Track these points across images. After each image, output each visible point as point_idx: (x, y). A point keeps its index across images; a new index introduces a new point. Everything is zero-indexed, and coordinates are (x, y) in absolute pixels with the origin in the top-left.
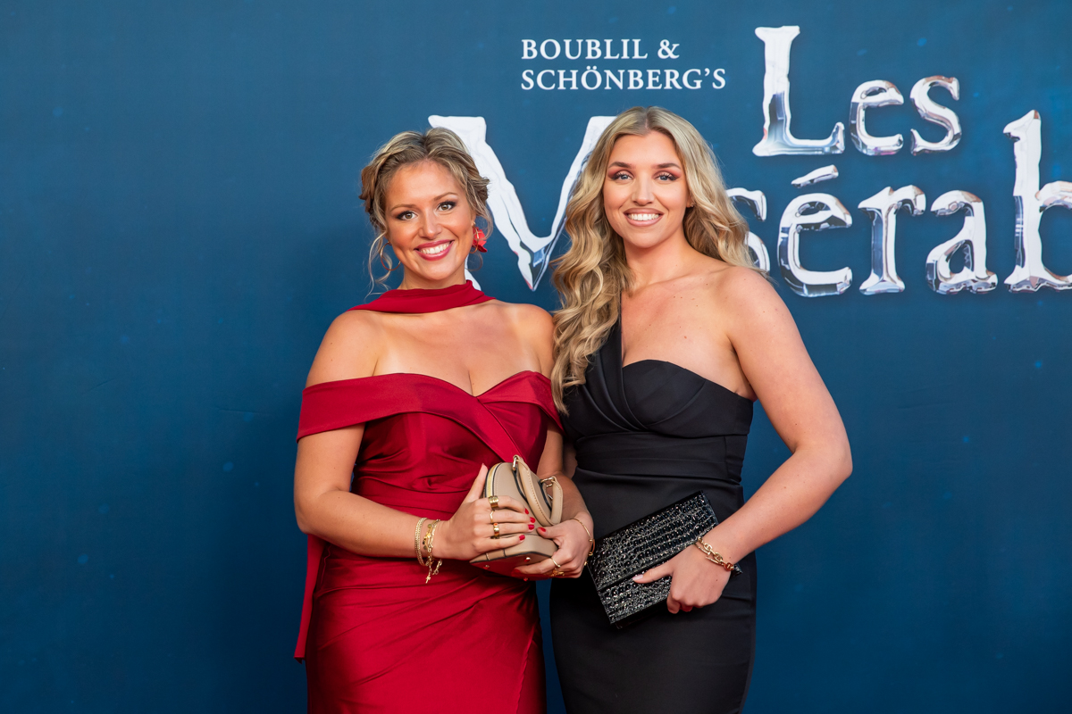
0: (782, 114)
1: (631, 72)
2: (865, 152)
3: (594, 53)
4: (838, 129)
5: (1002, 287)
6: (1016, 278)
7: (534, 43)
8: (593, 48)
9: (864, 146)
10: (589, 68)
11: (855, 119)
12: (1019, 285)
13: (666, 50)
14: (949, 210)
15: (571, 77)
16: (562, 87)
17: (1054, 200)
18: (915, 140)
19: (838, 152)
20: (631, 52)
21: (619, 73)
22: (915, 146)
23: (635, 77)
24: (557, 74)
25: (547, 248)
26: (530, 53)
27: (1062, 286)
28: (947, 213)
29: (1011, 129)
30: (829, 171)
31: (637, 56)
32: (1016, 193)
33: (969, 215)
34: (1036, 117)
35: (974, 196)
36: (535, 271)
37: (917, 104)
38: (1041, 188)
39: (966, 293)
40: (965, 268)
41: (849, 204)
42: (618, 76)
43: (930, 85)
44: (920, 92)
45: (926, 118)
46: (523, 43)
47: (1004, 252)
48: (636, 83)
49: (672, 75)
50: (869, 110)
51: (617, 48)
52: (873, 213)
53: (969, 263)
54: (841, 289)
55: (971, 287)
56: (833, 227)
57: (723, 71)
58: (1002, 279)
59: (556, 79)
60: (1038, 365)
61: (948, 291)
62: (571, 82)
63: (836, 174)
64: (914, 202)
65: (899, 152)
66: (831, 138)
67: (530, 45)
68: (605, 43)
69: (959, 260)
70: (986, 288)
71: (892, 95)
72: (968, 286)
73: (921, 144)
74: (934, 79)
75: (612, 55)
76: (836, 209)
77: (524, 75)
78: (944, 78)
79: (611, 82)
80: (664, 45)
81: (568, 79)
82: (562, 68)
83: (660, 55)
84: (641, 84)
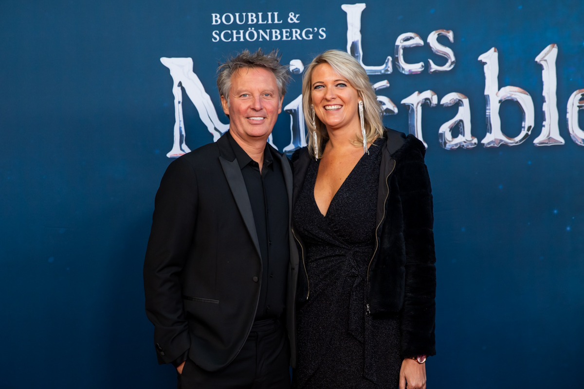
0: (358, 52)
1: (274, 31)
2: (403, 72)
3: (252, 20)
4: (388, 60)
5: (480, 145)
6: (487, 140)
7: (218, 16)
8: (252, 17)
9: (403, 69)
10: (250, 29)
11: (397, 54)
12: (489, 143)
13: (293, 18)
14: (450, 103)
15: (240, 34)
16: (235, 40)
17: (507, 96)
18: (430, 65)
19: (389, 73)
20: (273, 19)
21: (267, 32)
22: (431, 68)
23: (276, 33)
24: (232, 33)
26: (217, 21)
27: (512, 144)
28: (449, 105)
29: (482, 58)
30: (384, 84)
31: (276, 22)
32: (486, 93)
33: (461, 106)
34: (495, 51)
35: (463, 95)
37: (431, 45)
38: (499, 89)
39: (460, 149)
40: (460, 136)
41: (396, 101)
43: (438, 35)
44: (432, 38)
45: (436, 53)
46: (212, 16)
47: (481, 126)
48: (276, 37)
49: (296, 32)
50: (405, 49)
51: (265, 18)
52: (409, 106)
53: (462, 132)
55: (463, 146)
56: (388, 114)
57: (324, 29)
58: (480, 140)
59: (231, 36)
60: (501, 187)
61: (451, 148)
62: (240, 37)
63: (388, 85)
64: (431, 99)
65: (422, 72)
66: (384, 65)
67: (216, 16)
68: (258, 15)
69: (456, 130)
70: (471, 145)
71: (417, 41)
72: (462, 145)
73: (434, 67)
74: (440, 31)
75: (262, 21)
76: (388, 104)
77: (214, 34)
78: (445, 30)
79: (263, 36)
80: (291, 15)
81: (238, 35)
82: (235, 29)
83: (289, 21)
84: (279, 37)
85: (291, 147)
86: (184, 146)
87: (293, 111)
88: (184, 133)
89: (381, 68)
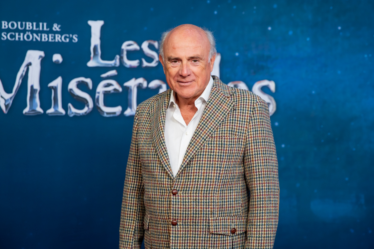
0: (98, 52)
1: (43, 35)
2: (126, 66)
4: (117, 58)
7: (6, 23)
8: (29, 25)
9: (126, 64)
10: (27, 32)
11: (123, 54)
13: (56, 27)
15: (21, 36)
16: (17, 39)
18: (143, 62)
19: (117, 66)
20: (43, 27)
22: (143, 64)
23: (45, 36)
24: (15, 35)
25: (11, 98)
26: (5, 26)
28: (154, 88)
30: (113, 72)
31: (45, 29)
33: (161, 88)
35: (163, 82)
36: (6, 106)
37: (144, 50)
41: (121, 84)
42: (38, 36)
43: (149, 43)
44: (145, 45)
45: (147, 55)
46: (2, 23)
48: (45, 39)
49: (58, 37)
50: (129, 52)
51: (38, 26)
52: (128, 87)
54: (118, 113)
56: (116, 92)
59: (15, 36)
62: (20, 38)
63: (117, 73)
64: (143, 84)
65: (138, 67)
66: (114, 61)
68: (33, 24)
71: (135, 47)
73: (145, 64)
74: (149, 41)
75: (36, 27)
76: (116, 86)
77: (3, 35)
78: (153, 41)
79: (36, 38)
80: (55, 26)
81: (19, 36)
82: (17, 32)
83: (54, 29)
84: (47, 39)
85: (51, 111)
87: (54, 87)
89: (111, 63)
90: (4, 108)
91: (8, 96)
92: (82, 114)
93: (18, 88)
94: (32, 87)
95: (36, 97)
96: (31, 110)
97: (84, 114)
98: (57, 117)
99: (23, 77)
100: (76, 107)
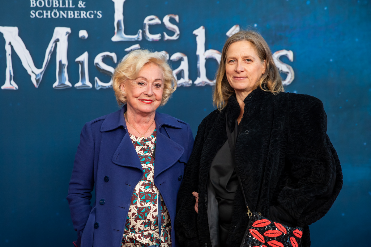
0: (121, 27)
1: (69, 12)
2: (149, 40)
3: (56, 5)
4: (140, 32)
5: (193, 85)
6: (198, 81)
8: (55, 3)
9: (148, 38)
10: (54, 10)
11: (145, 29)
12: (199, 84)
13: (81, 4)
16: (45, 17)
17: (210, 56)
18: (165, 36)
19: (140, 40)
20: (69, 5)
22: (165, 38)
23: (70, 13)
24: (43, 12)
25: (41, 73)
26: (33, 5)
27: (212, 84)
28: (176, 60)
29: (195, 32)
30: (137, 46)
31: (71, 6)
32: (198, 53)
33: (182, 61)
34: (203, 28)
35: (184, 55)
36: (37, 81)
37: (165, 24)
38: (206, 50)
40: (182, 78)
42: (64, 13)
43: (170, 17)
44: (166, 19)
45: (168, 28)
46: (30, 1)
47: (194, 73)
48: (71, 16)
49: (83, 13)
50: (151, 26)
51: (64, 3)
55: (183, 85)
58: (193, 82)
59: (43, 14)
60: (205, 109)
63: (140, 47)
65: (160, 40)
66: (137, 35)
67: (33, 2)
68: (60, 2)
69: (180, 76)
70: (188, 85)
71: (157, 21)
73: (167, 37)
74: (170, 15)
75: (63, 5)
77: (31, 13)
78: (174, 15)
79: (62, 16)
80: (80, 2)
81: (47, 14)
82: (45, 10)
83: (79, 6)
84: (73, 16)
85: (79, 84)
86: (12, 82)
87: (81, 62)
88: (12, 74)
89: (134, 37)
90: (35, 82)
91: (38, 71)
92: (108, 86)
93: (48, 63)
94: (60, 62)
95: (64, 72)
96: (60, 84)
97: (110, 86)
98: (84, 90)
99: (52, 53)
100: (102, 81)
